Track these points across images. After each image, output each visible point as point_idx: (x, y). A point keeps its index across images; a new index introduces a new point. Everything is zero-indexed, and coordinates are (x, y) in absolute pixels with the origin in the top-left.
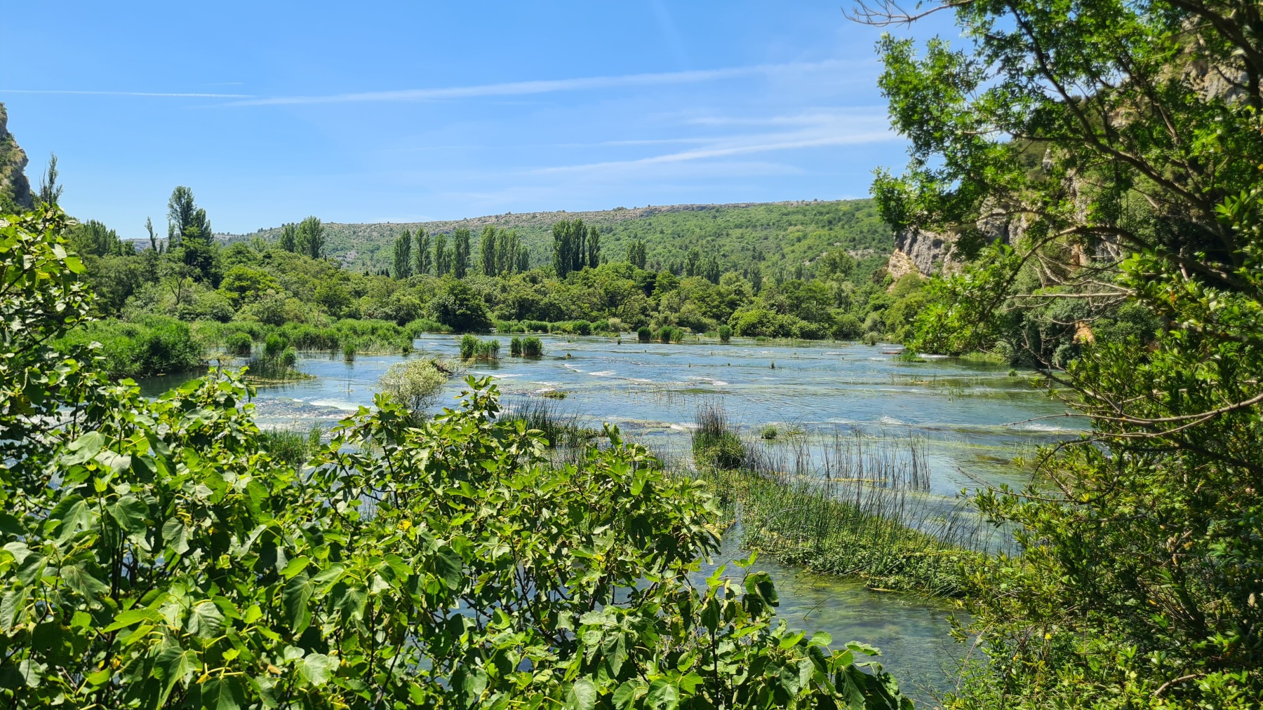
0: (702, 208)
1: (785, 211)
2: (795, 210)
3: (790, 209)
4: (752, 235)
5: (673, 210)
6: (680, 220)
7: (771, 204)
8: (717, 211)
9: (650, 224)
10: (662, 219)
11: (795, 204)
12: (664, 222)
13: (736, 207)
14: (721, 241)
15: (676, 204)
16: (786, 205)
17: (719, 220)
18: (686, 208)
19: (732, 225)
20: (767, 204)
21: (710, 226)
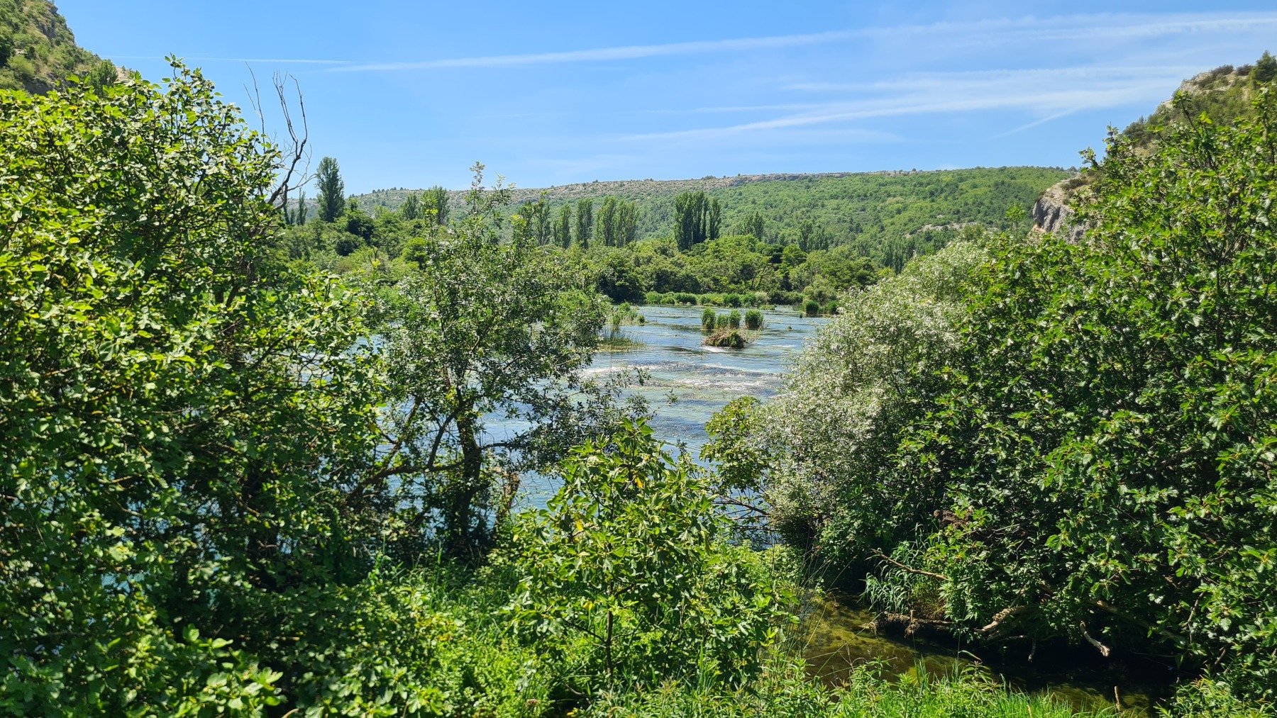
0: (794, 178)
1: (881, 181)
2: (893, 180)
3: (887, 179)
4: (848, 206)
5: (764, 179)
6: (771, 189)
7: (867, 174)
8: (810, 181)
9: (741, 194)
10: (752, 188)
11: (893, 174)
12: (757, 191)
13: (829, 176)
14: (816, 212)
15: (767, 174)
16: (883, 174)
17: (813, 191)
18: (778, 177)
19: (826, 196)
20: (862, 174)
21: (804, 196)
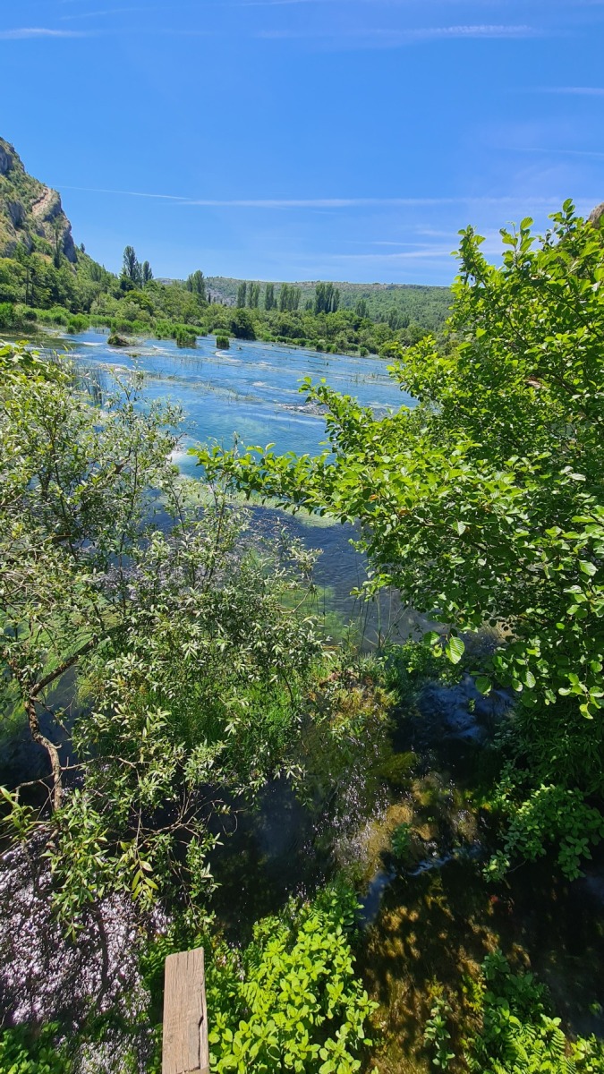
0: (420, 287)
4: (441, 305)
5: (404, 287)
6: (406, 293)
10: (397, 292)
12: (397, 294)
13: (438, 288)
14: (424, 308)
15: (406, 284)
18: (412, 287)
21: (421, 298)
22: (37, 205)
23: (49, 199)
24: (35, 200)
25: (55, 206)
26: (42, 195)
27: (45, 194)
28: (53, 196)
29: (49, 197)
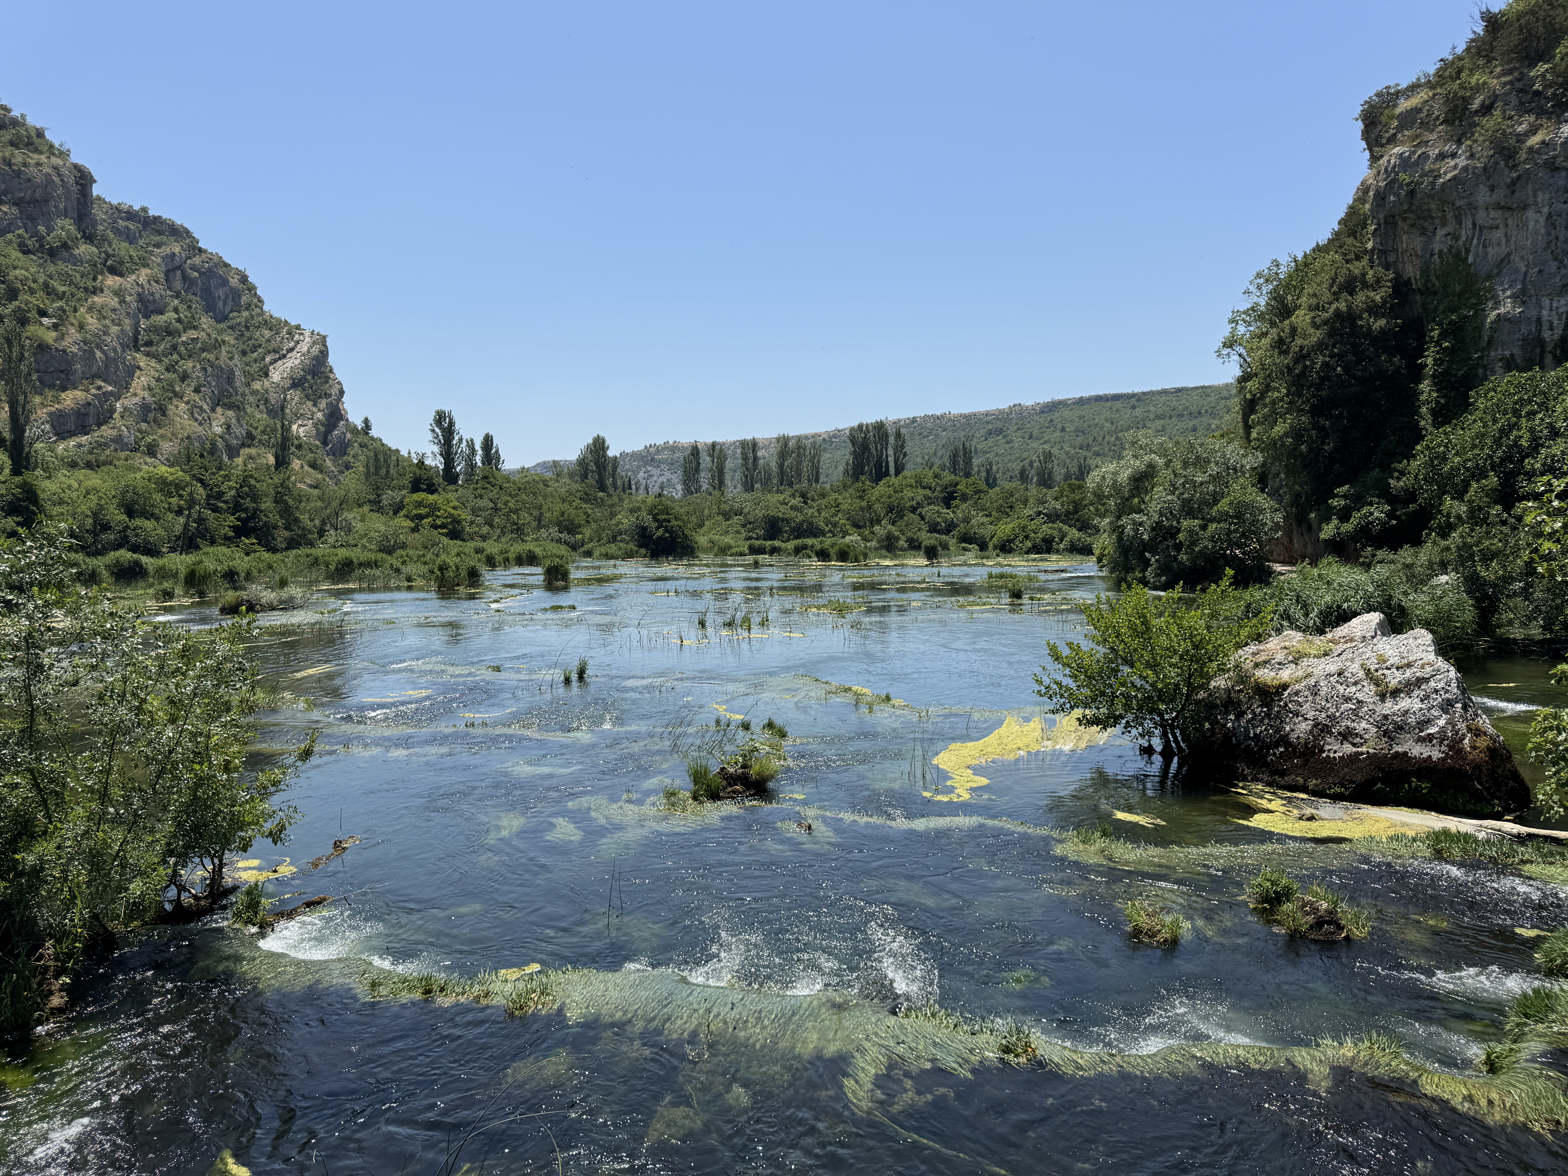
8: (1138, 400)
9: (1052, 421)
13: (1163, 393)
17: (1138, 412)
18: (1101, 399)
19: (1152, 416)
22: (280, 363)
23: (305, 349)
24: (277, 356)
25: (316, 358)
26: (292, 344)
27: (298, 342)
28: (314, 343)
29: (304, 347)
